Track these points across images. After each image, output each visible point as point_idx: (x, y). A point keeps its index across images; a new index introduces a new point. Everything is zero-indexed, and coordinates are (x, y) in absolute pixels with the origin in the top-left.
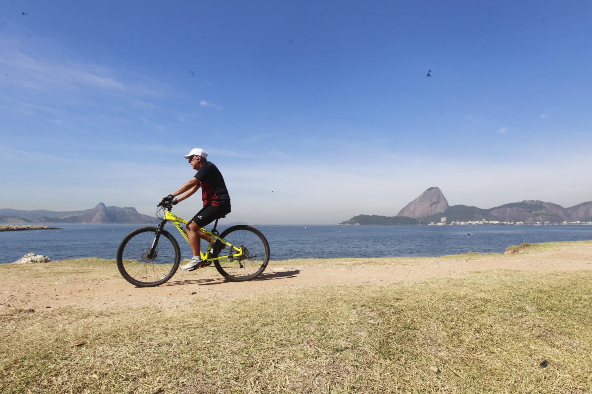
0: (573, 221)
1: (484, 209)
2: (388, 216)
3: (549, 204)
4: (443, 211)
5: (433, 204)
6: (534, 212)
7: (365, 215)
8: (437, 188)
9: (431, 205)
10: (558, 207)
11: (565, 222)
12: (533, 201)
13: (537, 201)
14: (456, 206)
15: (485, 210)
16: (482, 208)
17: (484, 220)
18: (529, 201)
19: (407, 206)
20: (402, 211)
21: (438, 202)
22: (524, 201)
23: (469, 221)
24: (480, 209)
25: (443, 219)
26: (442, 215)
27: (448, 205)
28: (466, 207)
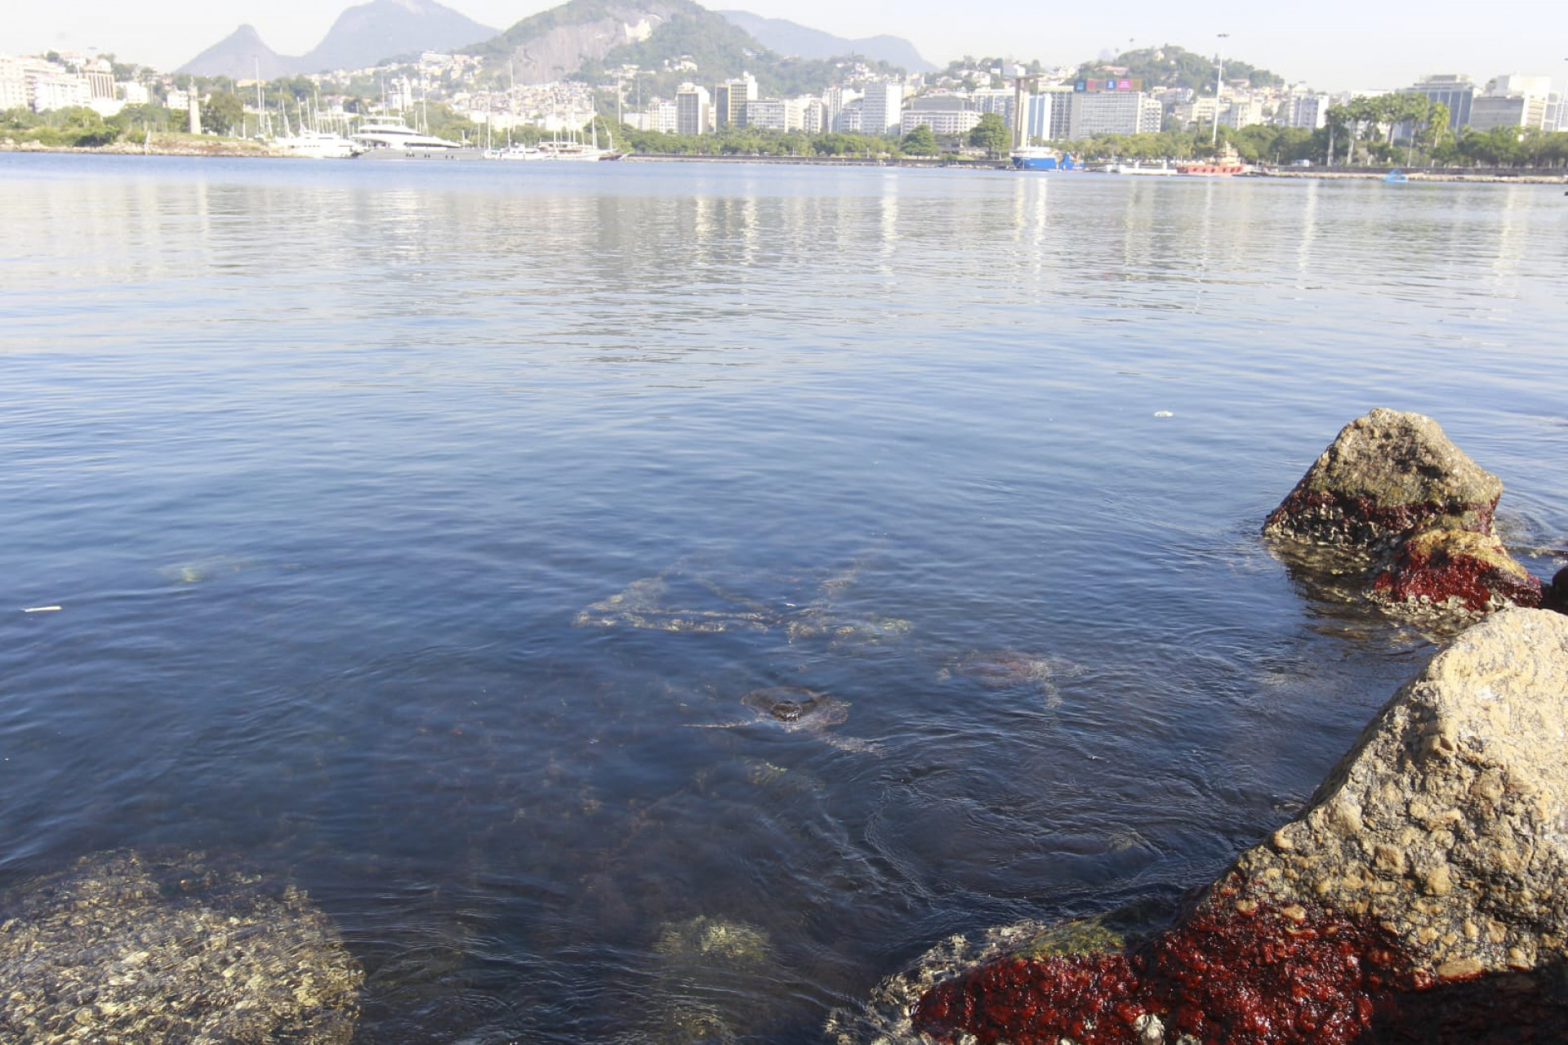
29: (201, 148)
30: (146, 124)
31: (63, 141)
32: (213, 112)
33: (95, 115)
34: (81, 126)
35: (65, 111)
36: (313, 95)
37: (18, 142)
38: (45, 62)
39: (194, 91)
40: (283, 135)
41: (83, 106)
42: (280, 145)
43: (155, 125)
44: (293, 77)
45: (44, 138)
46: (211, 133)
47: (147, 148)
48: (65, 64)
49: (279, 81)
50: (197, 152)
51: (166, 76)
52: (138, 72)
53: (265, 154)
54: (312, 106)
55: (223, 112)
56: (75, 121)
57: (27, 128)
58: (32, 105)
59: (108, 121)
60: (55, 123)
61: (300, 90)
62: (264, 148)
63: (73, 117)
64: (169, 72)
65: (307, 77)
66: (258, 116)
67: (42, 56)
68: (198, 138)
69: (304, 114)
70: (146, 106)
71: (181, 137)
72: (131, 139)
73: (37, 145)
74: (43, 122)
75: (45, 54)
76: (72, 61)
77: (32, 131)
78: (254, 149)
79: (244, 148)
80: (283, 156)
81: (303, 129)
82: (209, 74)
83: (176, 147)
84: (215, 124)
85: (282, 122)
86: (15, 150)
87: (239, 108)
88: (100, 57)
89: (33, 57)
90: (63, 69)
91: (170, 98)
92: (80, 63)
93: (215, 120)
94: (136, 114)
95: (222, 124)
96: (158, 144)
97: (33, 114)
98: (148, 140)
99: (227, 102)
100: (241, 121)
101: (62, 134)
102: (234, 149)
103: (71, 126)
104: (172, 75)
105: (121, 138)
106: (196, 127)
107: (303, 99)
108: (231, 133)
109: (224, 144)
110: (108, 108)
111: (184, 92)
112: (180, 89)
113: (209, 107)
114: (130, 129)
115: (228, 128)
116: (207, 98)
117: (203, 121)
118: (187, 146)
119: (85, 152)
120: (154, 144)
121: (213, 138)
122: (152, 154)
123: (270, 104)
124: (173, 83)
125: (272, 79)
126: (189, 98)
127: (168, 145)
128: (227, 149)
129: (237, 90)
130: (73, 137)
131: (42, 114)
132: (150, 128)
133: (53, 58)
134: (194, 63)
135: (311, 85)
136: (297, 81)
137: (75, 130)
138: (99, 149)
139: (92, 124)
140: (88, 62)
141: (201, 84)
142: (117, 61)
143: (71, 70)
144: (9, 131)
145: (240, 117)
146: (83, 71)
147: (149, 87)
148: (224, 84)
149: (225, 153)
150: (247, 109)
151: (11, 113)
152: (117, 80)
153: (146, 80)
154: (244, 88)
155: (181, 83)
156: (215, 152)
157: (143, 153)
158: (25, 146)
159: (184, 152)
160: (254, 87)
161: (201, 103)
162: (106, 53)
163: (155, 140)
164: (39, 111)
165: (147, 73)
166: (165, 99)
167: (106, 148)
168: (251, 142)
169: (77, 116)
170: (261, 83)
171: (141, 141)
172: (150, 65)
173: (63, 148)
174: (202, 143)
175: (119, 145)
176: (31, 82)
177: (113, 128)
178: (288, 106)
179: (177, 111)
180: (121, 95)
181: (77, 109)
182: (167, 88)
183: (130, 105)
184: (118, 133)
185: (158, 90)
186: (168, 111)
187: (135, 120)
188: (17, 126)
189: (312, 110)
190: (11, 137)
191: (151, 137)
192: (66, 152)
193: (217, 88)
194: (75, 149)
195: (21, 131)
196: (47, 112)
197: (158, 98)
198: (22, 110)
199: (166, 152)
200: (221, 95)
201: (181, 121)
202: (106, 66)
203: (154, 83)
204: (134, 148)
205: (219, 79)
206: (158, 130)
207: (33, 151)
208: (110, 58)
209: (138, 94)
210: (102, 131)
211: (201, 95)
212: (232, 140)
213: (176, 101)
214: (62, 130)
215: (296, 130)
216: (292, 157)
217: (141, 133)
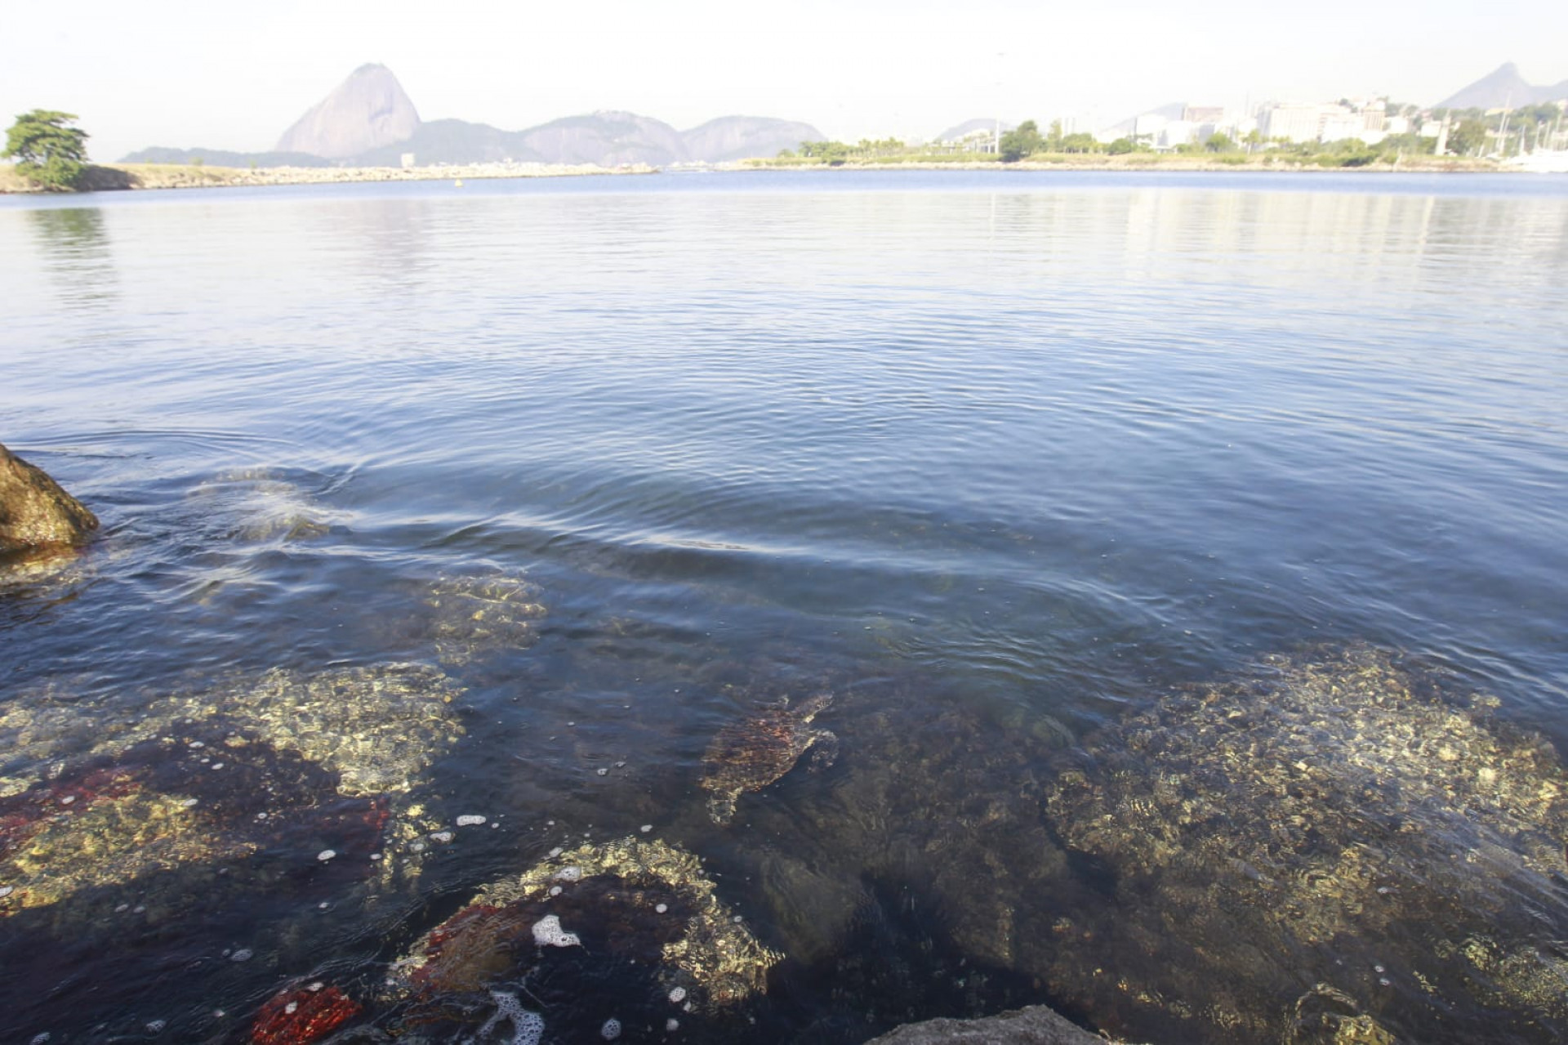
0: (692, 161)
1: (510, 129)
2: (242, 152)
3: (647, 120)
4: (405, 135)
5: (377, 115)
6: (617, 140)
7: (166, 150)
8: (382, 67)
9: (373, 118)
10: (664, 127)
11: (676, 165)
12: (616, 112)
13: (624, 112)
14: (439, 123)
15: (512, 134)
16: (503, 128)
17: (510, 160)
18: (608, 112)
19: (301, 122)
20: (289, 136)
21: (390, 111)
22: (598, 111)
23: (472, 162)
24: (499, 131)
25: (407, 159)
26: (403, 146)
27: (418, 118)
28: (464, 124)
29: (1440, 166)
30: (1400, 149)
31: (1334, 163)
32: (1459, 137)
33: (1362, 143)
34: (1350, 151)
35: (1341, 142)
36: (1554, 118)
37: (1303, 164)
38: (1338, 107)
39: (1447, 120)
40: (1515, 154)
41: (1355, 137)
42: (1510, 163)
43: (1407, 149)
44: (1540, 104)
45: (1322, 162)
46: (1452, 154)
47: (1395, 167)
48: (1350, 106)
49: (1526, 108)
50: (1435, 169)
51: (1427, 111)
52: (1404, 108)
53: (1495, 171)
54: (1553, 128)
55: (1467, 136)
56: (1348, 148)
57: (1312, 155)
58: (1319, 138)
59: (1372, 147)
60: (1332, 150)
61: (1543, 115)
62: (1494, 165)
63: (1346, 146)
64: (1429, 107)
65: (1554, 103)
66: (1496, 139)
67: (1336, 103)
68: (1440, 158)
69: (1542, 134)
70: (1403, 135)
71: (1425, 158)
72: (1385, 160)
73: (1316, 166)
74: (1324, 150)
75: (1339, 100)
76: (1356, 104)
77: (1315, 157)
78: (1486, 166)
79: (1477, 166)
80: (1511, 172)
81: (1537, 150)
82: (1463, 107)
83: (1419, 165)
84: (1457, 146)
85: (1519, 143)
86: (1300, 171)
87: (1481, 132)
88: (1379, 99)
89: (1330, 103)
90: (1348, 110)
91: (1424, 128)
92: (1360, 105)
93: (1458, 144)
94: (1394, 142)
95: (1463, 147)
96: (1406, 164)
97: (1318, 145)
98: (1398, 161)
99: (1474, 128)
100: (1481, 143)
101: (1335, 158)
102: (1468, 166)
103: (1343, 151)
104: (1432, 109)
105: (1378, 159)
106: (1441, 149)
107: (1545, 122)
108: (1468, 154)
109: (1461, 162)
110: (1373, 137)
111: (1438, 122)
112: (1435, 119)
113: (1456, 132)
114: (1386, 154)
115: (1468, 149)
116: (1457, 126)
117: (1448, 145)
118: (1428, 165)
119: (1348, 172)
120: (1402, 164)
121: (1452, 158)
122: (1399, 172)
123: (1512, 128)
124: (1431, 115)
125: (1520, 106)
126: (1442, 126)
127: (1414, 164)
128: (1461, 166)
129: (1485, 118)
130: (1343, 160)
131: (1324, 144)
132: (1403, 152)
133: (1344, 103)
134: (1452, 99)
135: (1556, 110)
136: (1545, 106)
137: (1347, 156)
138: (1359, 168)
139: (1359, 150)
140: (1368, 104)
141: (1454, 115)
142: (1391, 101)
143: (1354, 111)
144: (1299, 158)
145: (1480, 139)
146: (1362, 111)
147: (1410, 120)
148: (1474, 113)
149: (1459, 170)
150: (1489, 133)
151: (1304, 145)
152: (1386, 116)
153: (1409, 115)
154: (1492, 117)
155: (1437, 115)
156: (1451, 169)
157: (1391, 171)
158: (1307, 167)
159: (1425, 169)
160: (1501, 115)
161: (1450, 130)
162: (1384, 96)
163: (1404, 160)
164: (1323, 141)
165: (1413, 108)
166: (1419, 128)
167: (1365, 167)
168: (1483, 161)
169: (1348, 144)
170: (1507, 110)
171: (1392, 162)
172: (1416, 103)
173: (1333, 168)
174: (1442, 162)
175: (1373, 166)
176: (1323, 122)
177: (1374, 152)
178: (1528, 129)
179: (1427, 138)
180: (1386, 127)
181: (1350, 140)
182: (1424, 120)
183: (1391, 136)
184: (1377, 156)
185: (1417, 123)
186: (1420, 138)
187: (1393, 145)
188: (1306, 154)
189: (1550, 132)
190: (1300, 161)
191: (1401, 157)
192: (1334, 172)
193: (1467, 118)
194: (1342, 168)
195: (1307, 157)
196: (1328, 143)
197: (1415, 128)
198: (1312, 143)
199: (1410, 169)
200: (1470, 122)
201: (1430, 145)
202: (1381, 106)
203: (1414, 116)
204: (1386, 167)
205: (1471, 110)
206: (1409, 153)
207: (1312, 171)
208: (1386, 100)
209: (1399, 126)
210: (1364, 155)
211: (1452, 123)
212: (1467, 160)
213: (1429, 130)
214: (1337, 154)
215: (1529, 148)
216: (1519, 172)
217: (1394, 155)
